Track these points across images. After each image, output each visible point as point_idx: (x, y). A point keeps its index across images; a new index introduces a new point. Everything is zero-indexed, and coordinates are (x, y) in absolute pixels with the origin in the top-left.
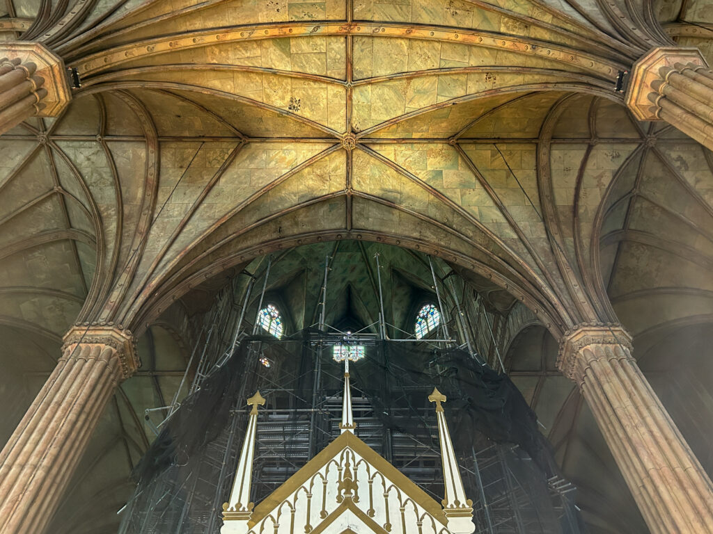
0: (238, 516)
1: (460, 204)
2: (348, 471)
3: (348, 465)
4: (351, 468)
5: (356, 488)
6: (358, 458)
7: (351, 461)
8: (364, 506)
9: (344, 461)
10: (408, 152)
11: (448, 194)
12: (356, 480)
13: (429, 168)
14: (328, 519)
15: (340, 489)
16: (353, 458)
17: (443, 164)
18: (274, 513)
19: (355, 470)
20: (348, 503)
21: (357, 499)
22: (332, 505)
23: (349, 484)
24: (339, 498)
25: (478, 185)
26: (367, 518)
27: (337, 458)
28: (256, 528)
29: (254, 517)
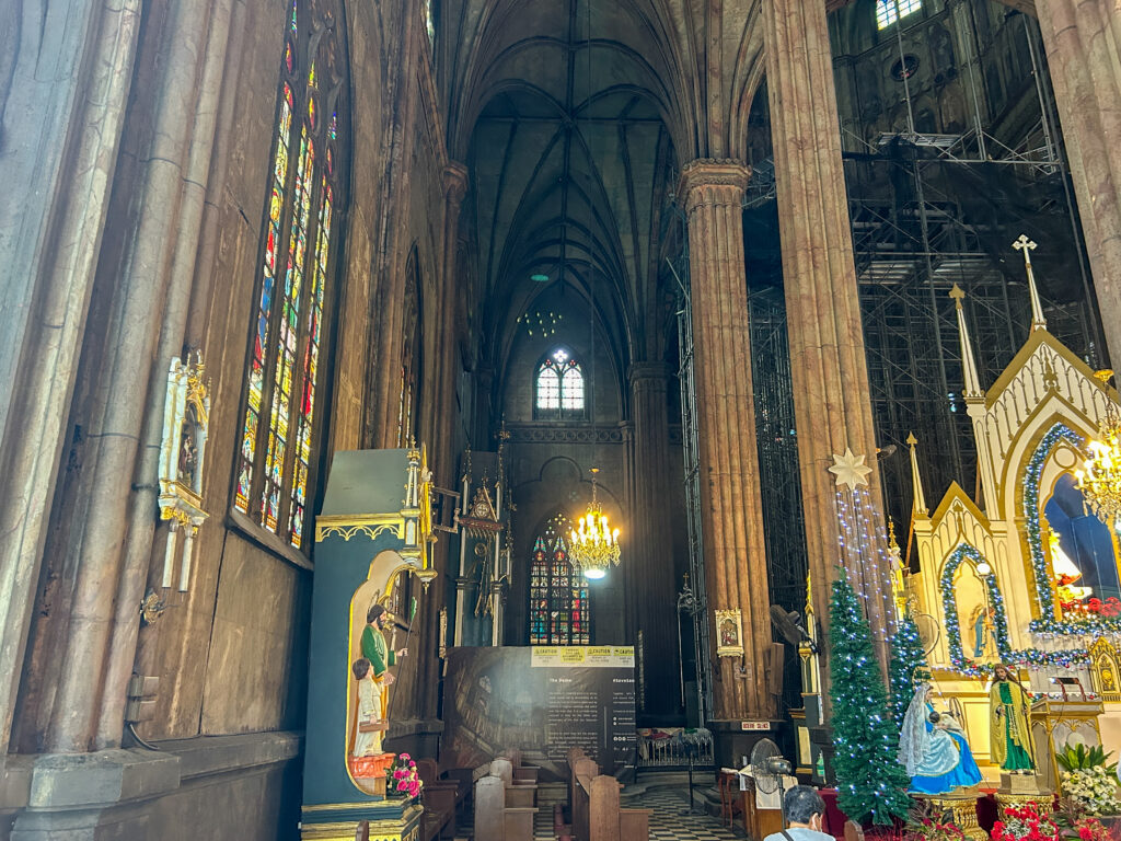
0: (976, 401)
2: (1047, 364)
3: (1046, 359)
4: (1050, 362)
5: (1057, 380)
6: (1054, 353)
7: (1049, 356)
8: (1065, 394)
9: (1043, 356)
12: (1056, 373)
14: (1041, 405)
15: (1045, 380)
16: (1050, 353)
18: (1001, 399)
19: (1053, 364)
20: (1053, 392)
21: (1058, 388)
22: (1042, 395)
23: (1050, 376)
24: (1045, 386)
26: (1069, 404)
27: (1037, 352)
28: (992, 410)
29: (990, 403)
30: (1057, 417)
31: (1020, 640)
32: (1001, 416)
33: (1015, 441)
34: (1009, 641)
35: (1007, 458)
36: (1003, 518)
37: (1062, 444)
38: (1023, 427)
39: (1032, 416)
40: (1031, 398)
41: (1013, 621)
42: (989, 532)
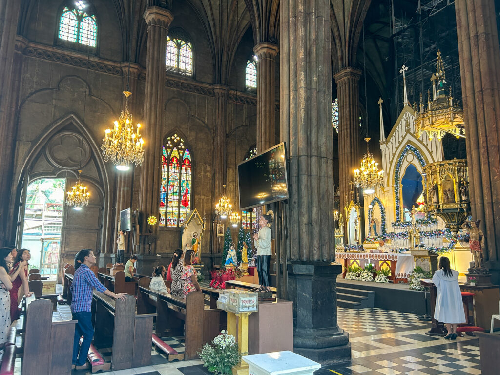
0: (383, 143)
2: (407, 120)
3: (407, 118)
5: (410, 126)
6: (410, 114)
8: (412, 131)
12: (409, 123)
14: (404, 138)
15: (406, 127)
16: (408, 115)
18: (391, 140)
19: (409, 119)
20: (408, 132)
21: (410, 129)
22: (404, 133)
23: (408, 125)
24: (406, 130)
26: (412, 135)
27: (404, 117)
28: (388, 146)
29: (387, 142)
30: (409, 141)
31: (389, 229)
32: (390, 147)
33: (394, 155)
34: (386, 230)
35: (391, 163)
36: (388, 186)
37: (409, 152)
38: (397, 149)
39: (400, 143)
40: (400, 135)
42: (384, 192)
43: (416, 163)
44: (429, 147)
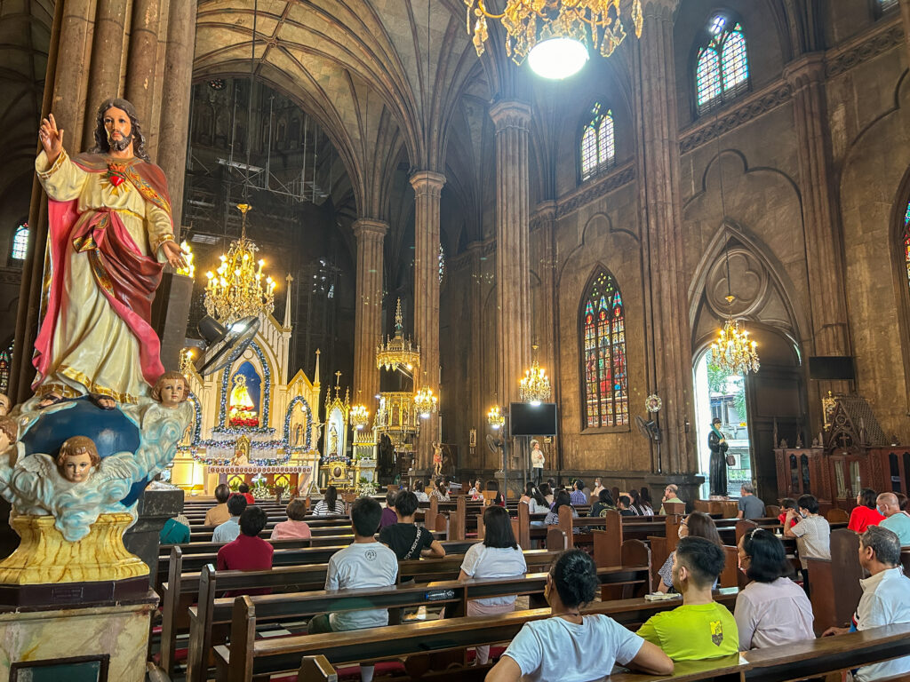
1: (334, 102)
10: (312, 59)
11: (328, 95)
13: (322, 73)
17: (332, 72)
25: (349, 94)
34: (200, 436)
36: (211, 380)
37: (249, 348)
41: (205, 428)
42: (204, 387)
43: (256, 362)
44: (275, 350)
